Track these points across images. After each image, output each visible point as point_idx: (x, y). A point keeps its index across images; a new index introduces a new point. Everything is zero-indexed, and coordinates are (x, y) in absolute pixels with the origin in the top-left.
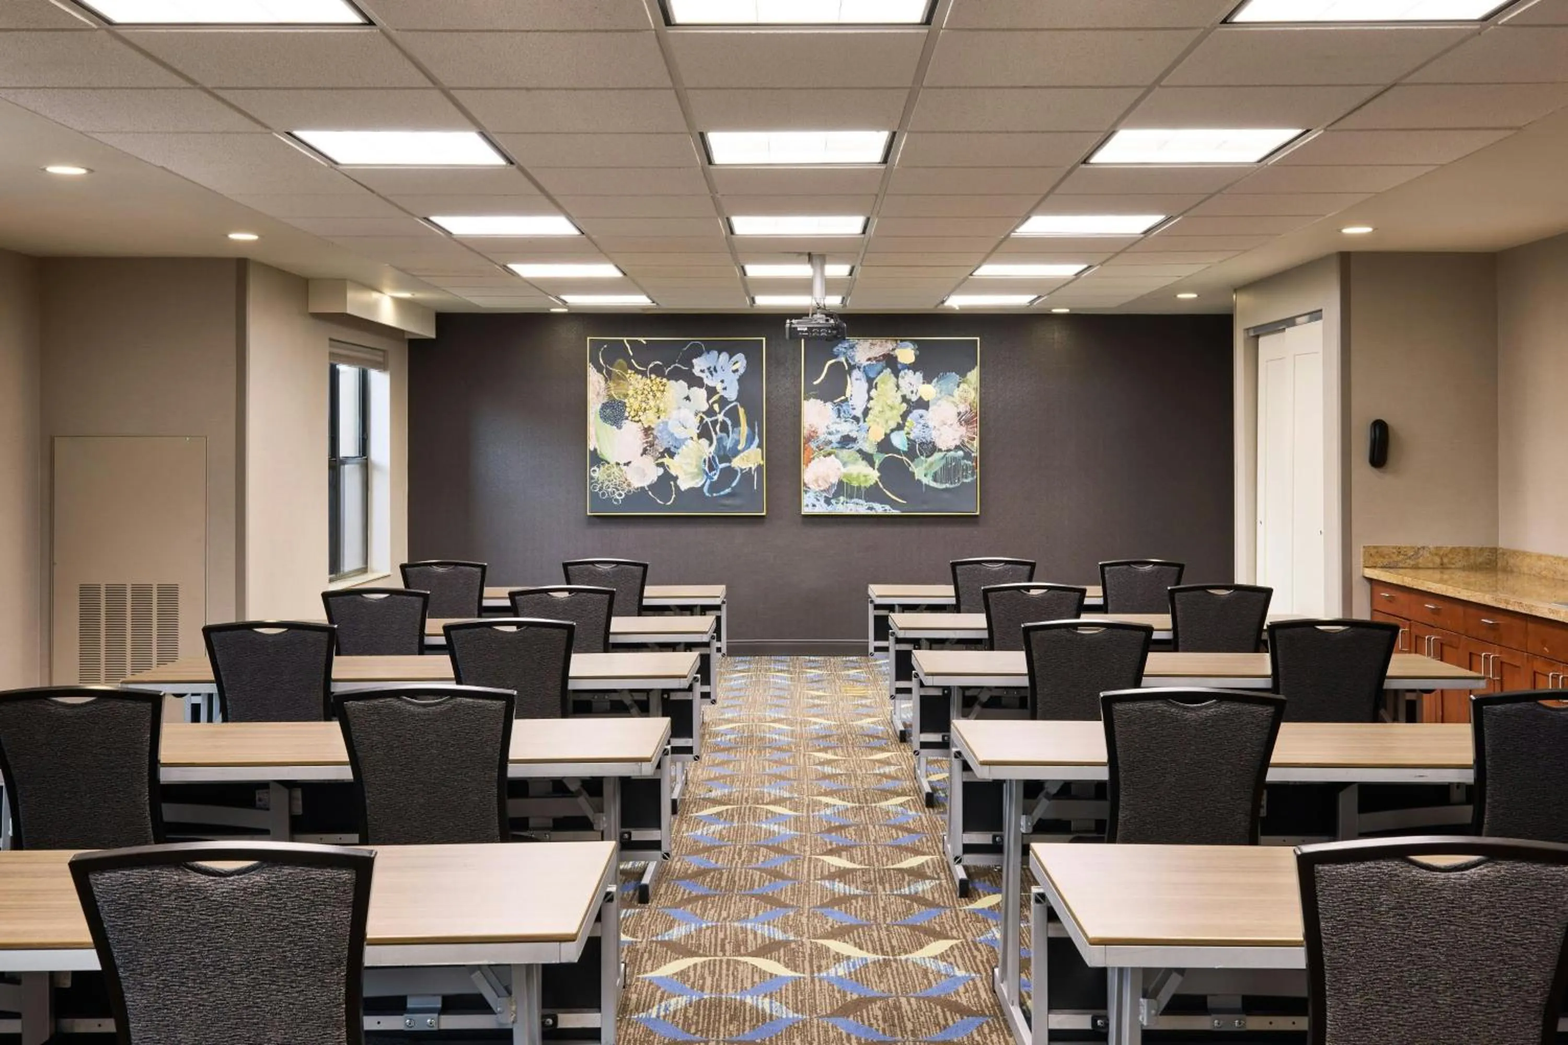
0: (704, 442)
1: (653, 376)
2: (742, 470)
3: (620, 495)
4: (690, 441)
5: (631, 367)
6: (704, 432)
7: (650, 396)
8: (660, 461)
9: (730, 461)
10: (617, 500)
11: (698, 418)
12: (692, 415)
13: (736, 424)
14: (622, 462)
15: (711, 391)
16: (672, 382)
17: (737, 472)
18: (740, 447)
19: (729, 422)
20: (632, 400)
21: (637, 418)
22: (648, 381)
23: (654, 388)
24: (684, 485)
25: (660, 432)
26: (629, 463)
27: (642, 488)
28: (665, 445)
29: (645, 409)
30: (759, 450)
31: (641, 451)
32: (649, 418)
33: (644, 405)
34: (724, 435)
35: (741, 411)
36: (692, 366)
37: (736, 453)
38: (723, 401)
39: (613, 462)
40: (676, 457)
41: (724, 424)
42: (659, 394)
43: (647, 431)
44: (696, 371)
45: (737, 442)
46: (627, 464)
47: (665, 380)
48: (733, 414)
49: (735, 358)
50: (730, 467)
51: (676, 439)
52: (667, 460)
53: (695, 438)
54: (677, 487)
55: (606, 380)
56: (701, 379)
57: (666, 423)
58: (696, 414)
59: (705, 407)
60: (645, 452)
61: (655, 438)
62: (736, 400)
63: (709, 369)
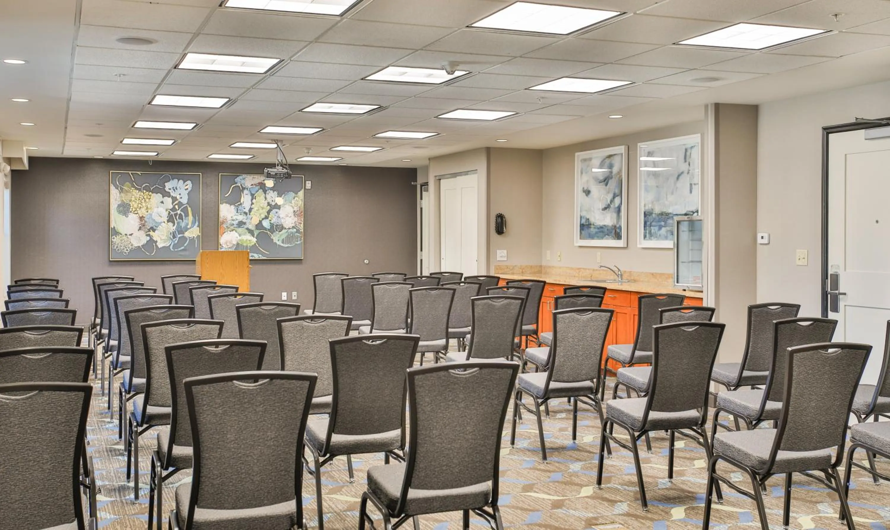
0: (171, 224)
1: (144, 191)
2: (189, 238)
3: (127, 250)
4: (163, 223)
5: (134, 186)
6: (170, 219)
7: (143, 201)
8: (148, 233)
9: (183, 233)
10: (125, 253)
11: (168, 212)
12: (164, 211)
13: (187, 215)
14: (128, 234)
15: (174, 199)
16: (154, 194)
17: (187, 239)
18: (188, 227)
19: (183, 215)
20: (134, 203)
21: (136, 212)
22: (142, 194)
23: (145, 197)
24: (160, 245)
25: (148, 219)
26: (132, 234)
27: (139, 247)
28: (151, 225)
29: (140, 208)
30: (198, 228)
31: (138, 228)
32: (142, 212)
33: (140, 205)
34: (181, 221)
35: (189, 209)
36: (165, 186)
37: (187, 229)
38: (180, 204)
39: (123, 234)
40: (156, 232)
41: (180, 214)
42: (147, 200)
43: (141, 218)
44: (167, 189)
45: (187, 224)
46: (131, 235)
47: (150, 193)
48: (185, 210)
49: (186, 183)
50: (183, 236)
51: (156, 223)
52: (151, 233)
53: (166, 222)
54: (157, 246)
55: (120, 193)
56: (169, 193)
57: (151, 215)
58: (167, 210)
59: (171, 206)
60: (140, 229)
61: (145, 222)
62: (187, 203)
63: (173, 188)
